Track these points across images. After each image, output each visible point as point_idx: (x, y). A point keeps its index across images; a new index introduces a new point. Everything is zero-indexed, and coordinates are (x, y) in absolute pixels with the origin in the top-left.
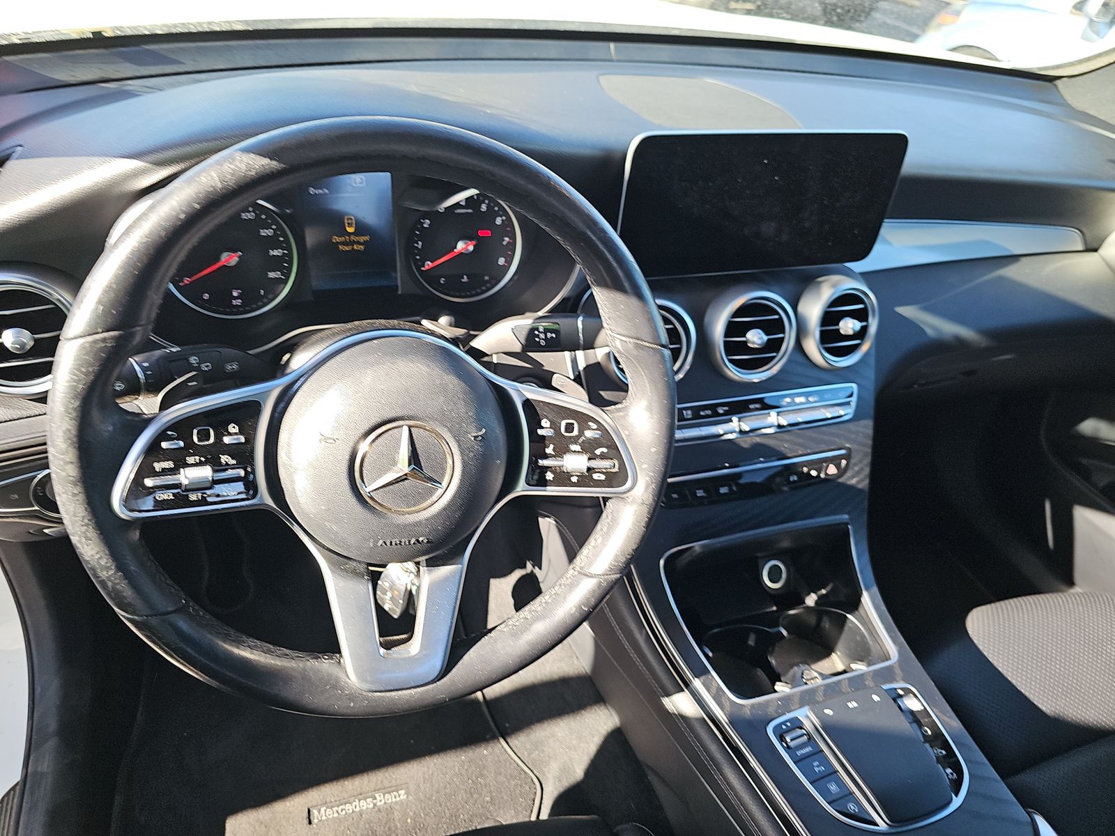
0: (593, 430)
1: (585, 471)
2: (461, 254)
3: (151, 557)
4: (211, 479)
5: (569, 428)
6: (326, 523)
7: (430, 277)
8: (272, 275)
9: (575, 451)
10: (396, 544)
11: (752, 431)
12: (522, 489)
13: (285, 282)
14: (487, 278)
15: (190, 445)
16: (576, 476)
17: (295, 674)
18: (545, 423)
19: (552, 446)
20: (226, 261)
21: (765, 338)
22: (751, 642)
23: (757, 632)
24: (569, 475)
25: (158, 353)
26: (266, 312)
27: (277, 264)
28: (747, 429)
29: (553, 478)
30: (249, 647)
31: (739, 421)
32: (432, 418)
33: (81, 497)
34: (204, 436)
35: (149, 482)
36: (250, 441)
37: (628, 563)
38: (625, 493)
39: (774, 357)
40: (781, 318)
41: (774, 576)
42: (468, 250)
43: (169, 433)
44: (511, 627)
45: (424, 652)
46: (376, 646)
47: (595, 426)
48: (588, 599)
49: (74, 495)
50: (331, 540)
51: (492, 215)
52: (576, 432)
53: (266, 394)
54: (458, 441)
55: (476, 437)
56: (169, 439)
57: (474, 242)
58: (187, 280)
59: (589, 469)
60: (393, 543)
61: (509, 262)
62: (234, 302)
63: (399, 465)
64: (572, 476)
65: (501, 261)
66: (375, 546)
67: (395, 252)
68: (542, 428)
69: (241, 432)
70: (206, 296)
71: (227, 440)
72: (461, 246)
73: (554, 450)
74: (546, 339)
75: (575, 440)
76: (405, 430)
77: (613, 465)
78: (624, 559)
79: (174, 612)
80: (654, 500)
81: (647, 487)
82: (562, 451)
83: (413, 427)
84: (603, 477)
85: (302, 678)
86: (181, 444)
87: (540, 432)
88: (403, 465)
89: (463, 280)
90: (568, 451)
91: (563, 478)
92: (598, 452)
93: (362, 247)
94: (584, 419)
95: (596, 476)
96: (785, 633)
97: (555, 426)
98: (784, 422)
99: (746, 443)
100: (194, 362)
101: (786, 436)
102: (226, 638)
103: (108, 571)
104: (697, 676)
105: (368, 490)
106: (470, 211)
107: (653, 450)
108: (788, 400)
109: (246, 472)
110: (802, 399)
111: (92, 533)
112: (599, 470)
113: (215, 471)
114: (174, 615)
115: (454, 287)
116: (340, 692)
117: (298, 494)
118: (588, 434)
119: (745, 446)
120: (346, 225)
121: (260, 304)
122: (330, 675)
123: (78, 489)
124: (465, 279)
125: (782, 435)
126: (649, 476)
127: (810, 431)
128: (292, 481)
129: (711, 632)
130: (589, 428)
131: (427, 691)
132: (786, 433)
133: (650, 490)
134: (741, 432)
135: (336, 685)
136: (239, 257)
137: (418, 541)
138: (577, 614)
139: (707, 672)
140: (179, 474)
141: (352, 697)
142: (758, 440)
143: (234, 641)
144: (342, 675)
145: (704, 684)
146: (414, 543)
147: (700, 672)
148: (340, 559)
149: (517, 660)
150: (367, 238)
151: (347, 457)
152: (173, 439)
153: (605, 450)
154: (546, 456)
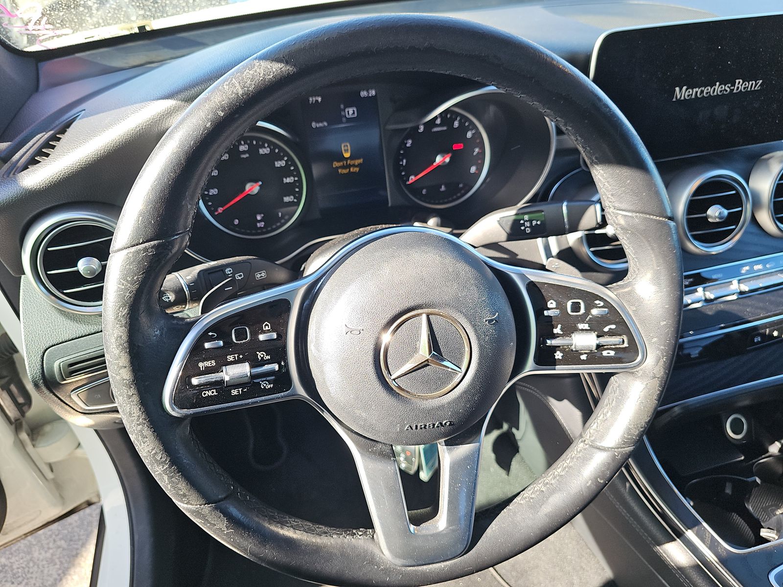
0: (600, 307)
1: (594, 348)
2: (439, 167)
3: (201, 448)
4: (249, 374)
5: (576, 307)
6: (356, 411)
7: (415, 189)
8: (287, 199)
9: (582, 330)
10: (421, 428)
11: (716, 299)
12: (530, 368)
13: (298, 204)
14: (461, 186)
15: (228, 343)
16: (586, 353)
17: (335, 551)
18: (551, 304)
19: (559, 326)
20: (250, 190)
21: (726, 212)
22: (728, 491)
23: (730, 480)
24: (578, 353)
25: (198, 268)
26: (283, 231)
27: (290, 189)
28: (712, 297)
29: (562, 356)
30: (292, 527)
31: (704, 291)
32: (447, 305)
33: (136, 398)
34: (241, 335)
35: (195, 381)
36: (282, 336)
37: (641, 436)
38: (635, 367)
39: (734, 229)
40: (738, 194)
41: (737, 429)
42: (445, 162)
43: (210, 334)
44: (527, 499)
45: (451, 528)
46: (406, 523)
47: (602, 304)
48: (603, 472)
49: (129, 397)
50: (361, 426)
51: (463, 129)
52: (582, 311)
53: (294, 291)
54: (474, 326)
55: (490, 321)
56: (210, 339)
57: (450, 155)
58: (220, 210)
59: (599, 347)
60: (419, 428)
61: (480, 170)
62: (259, 225)
63: (421, 352)
64: (582, 354)
65: (473, 169)
66: (401, 431)
67: (384, 170)
68: (549, 309)
69: (273, 330)
70: (236, 222)
71: (262, 337)
72: (439, 159)
73: (562, 329)
74: (531, 226)
75: (582, 319)
76: (424, 317)
77: (622, 340)
78: (637, 432)
79: (225, 498)
80: (665, 372)
81: (658, 361)
82: (570, 329)
83: (432, 314)
84: (612, 353)
85: (341, 555)
86: (221, 343)
87: (546, 313)
88: (423, 352)
89: (441, 190)
90: (575, 329)
91: (572, 356)
92: (606, 329)
93: (357, 169)
94: (591, 298)
95: (605, 353)
96: (758, 481)
97: (561, 306)
98: (745, 288)
99: (710, 311)
100: (229, 273)
101: (748, 302)
102: (272, 519)
103: (163, 466)
104: (689, 527)
105: (393, 377)
106: (445, 128)
107: (663, 323)
108: (747, 268)
109: (280, 366)
110: (760, 267)
111: (147, 432)
112: (609, 347)
113: (252, 367)
114: (224, 502)
115: (434, 195)
116: (376, 567)
117: (329, 384)
118: (595, 312)
119: (710, 313)
120: (343, 152)
121: (278, 224)
122: (366, 551)
123: (132, 391)
124: (443, 188)
125: (744, 300)
126: (659, 349)
127: (769, 294)
128: (322, 372)
129: (691, 482)
130: (596, 306)
131: (455, 564)
132: (747, 298)
133: (661, 363)
134: (707, 301)
135: (371, 560)
136: (260, 186)
137: (441, 424)
138: (593, 487)
139: (698, 523)
140: (222, 371)
141: (387, 571)
142: (722, 306)
143: (278, 522)
144: (376, 551)
145: (697, 535)
146: (438, 427)
147: (692, 524)
148: (368, 442)
149: (538, 532)
150: (361, 161)
151: (372, 347)
152: (214, 340)
153: (613, 327)
154: (554, 336)
